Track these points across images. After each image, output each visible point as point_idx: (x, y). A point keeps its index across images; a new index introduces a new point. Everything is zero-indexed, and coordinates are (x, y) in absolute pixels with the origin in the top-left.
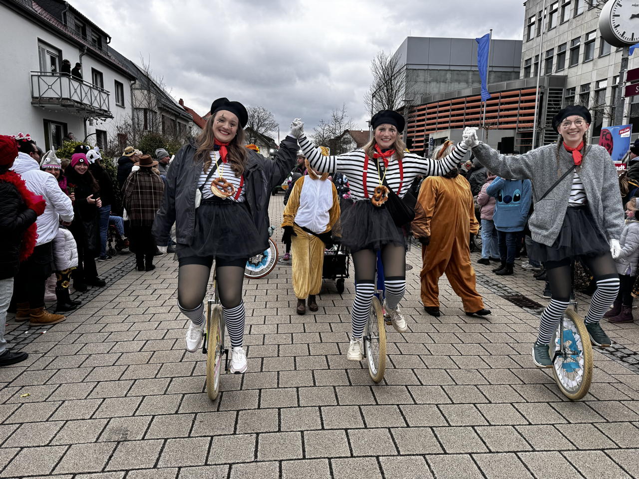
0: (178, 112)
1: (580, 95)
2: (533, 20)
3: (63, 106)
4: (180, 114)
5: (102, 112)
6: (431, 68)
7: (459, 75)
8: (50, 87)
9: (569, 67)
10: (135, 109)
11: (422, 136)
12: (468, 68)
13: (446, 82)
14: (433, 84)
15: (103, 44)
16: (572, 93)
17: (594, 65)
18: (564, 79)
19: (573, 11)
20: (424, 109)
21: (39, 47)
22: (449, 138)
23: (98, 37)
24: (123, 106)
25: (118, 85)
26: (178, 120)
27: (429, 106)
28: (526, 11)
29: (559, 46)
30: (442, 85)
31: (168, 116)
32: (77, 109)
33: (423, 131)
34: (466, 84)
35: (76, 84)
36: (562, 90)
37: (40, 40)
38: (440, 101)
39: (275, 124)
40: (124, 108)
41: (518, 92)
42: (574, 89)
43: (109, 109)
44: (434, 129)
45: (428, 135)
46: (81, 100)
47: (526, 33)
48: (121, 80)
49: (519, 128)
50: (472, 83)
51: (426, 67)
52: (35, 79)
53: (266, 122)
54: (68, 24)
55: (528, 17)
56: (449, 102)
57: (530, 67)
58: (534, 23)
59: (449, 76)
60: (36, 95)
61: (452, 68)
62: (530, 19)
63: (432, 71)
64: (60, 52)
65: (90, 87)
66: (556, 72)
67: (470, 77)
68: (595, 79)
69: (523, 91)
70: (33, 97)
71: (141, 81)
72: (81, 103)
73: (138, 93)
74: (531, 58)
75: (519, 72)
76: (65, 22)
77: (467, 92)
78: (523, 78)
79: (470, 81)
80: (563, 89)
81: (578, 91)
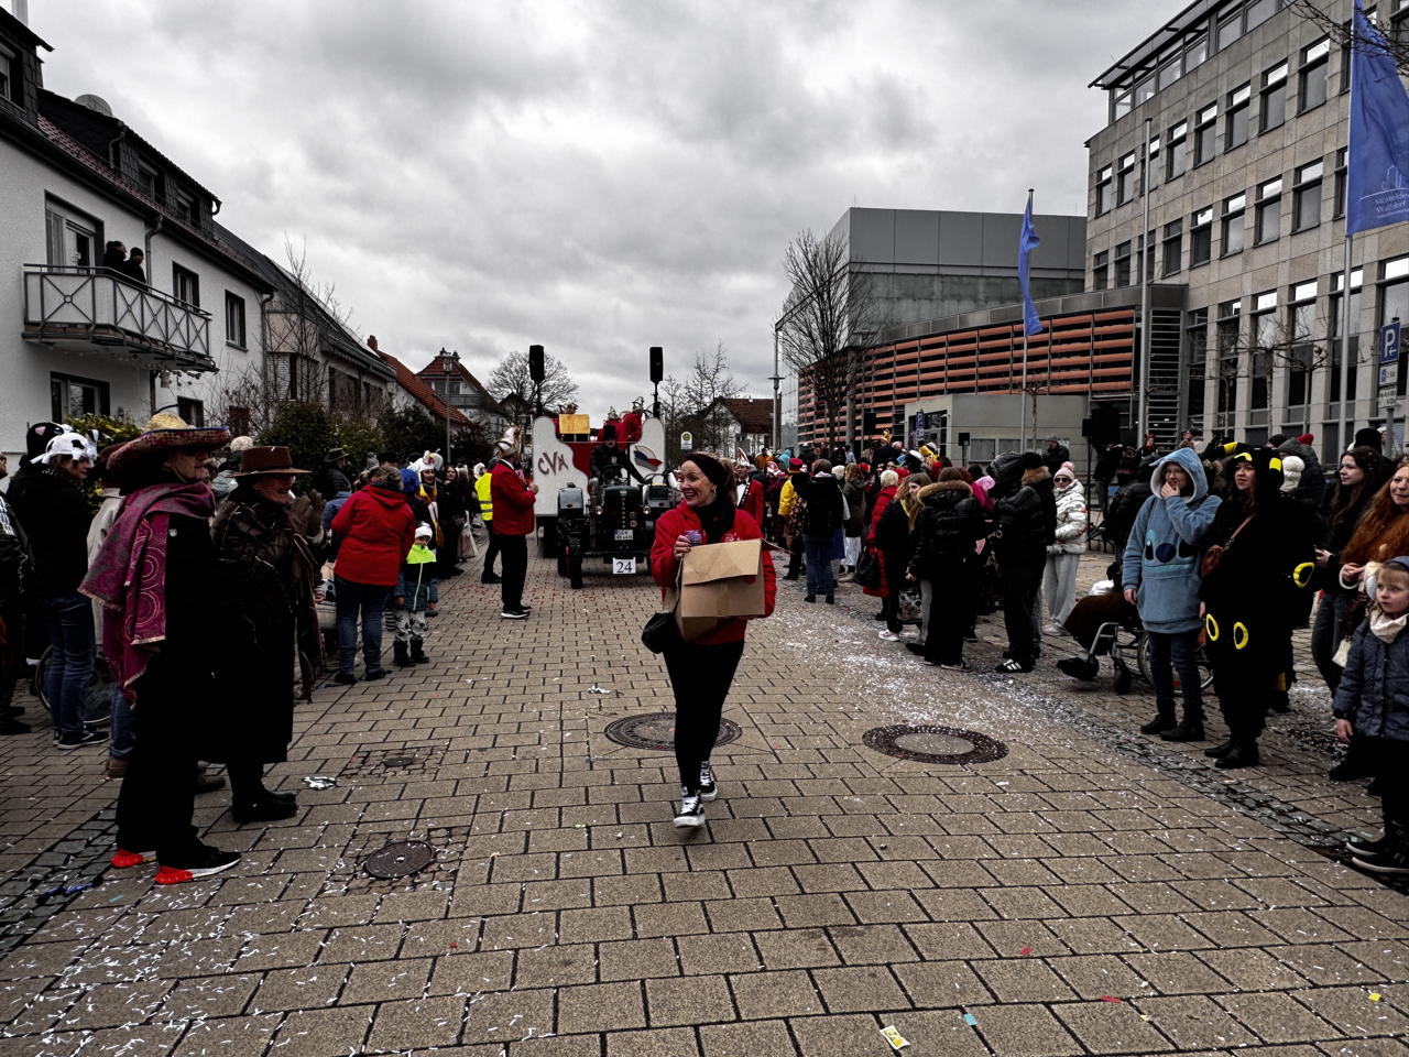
0: (365, 363)
1: (1218, 323)
2: (1107, 174)
3: (98, 341)
4: (368, 365)
5: (191, 358)
6: (900, 270)
7: (958, 285)
8: (68, 300)
9: (1191, 268)
10: (270, 355)
11: (888, 409)
12: (977, 272)
13: (931, 300)
14: (906, 304)
15: (202, 214)
16: (1200, 321)
17: (1246, 262)
18: (1183, 290)
19: (1192, 156)
20: (890, 354)
21: (48, 212)
22: (949, 413)
23: (191, 199)
24: (242, 347)
25: (234, 302)
26: (364, 379)
27: (899, 346)
28: (1091, 157)
29: (1165, 226)
30: (925, 305)
31: (340, 368)
32: (132, 349)
33: (889, 398)
34: (972, 303)
35: (130, 294)
36: (1178, 313)
37: (49, 197)
38: (923, 337)
39: (571, 384)
40: (246, 351)
41: (1088, 318)
42: (1204, 312)
43: (207, 352)
44: (913, 395)
45: (903, 406)
46: (143, 331)
47: (1094, 200)
48: (239, 290)
49: (1094, 392)
50: (986, 302)
51: (889, 269)
52: (34, 282)
53: (551, 383)
54: (123, 169)
55: (1096, 169)
56: (943, 339)
57: (1105, 268)
58: (1108, 181)
59: (937, 286)
60: (35, 317)
61: (944, 271)
62: (1100, 172)
63: (902, 277)
64: (99, 224)
65: (165, 302)
66: (1163, 278)
67: (981, 288)
68: (1249, 292)
69: (1098, 317)
70: (27, 323)
71: (285, 294)
72: (142, 337)
73: (277, 321)
74: (1106, 252)
75: (1083, 280)
76: (115, 164)
77: (979, 318)
78: (1091, 290)
79: (981, 296)
80: (1182, 313)
81: (1213, 315)
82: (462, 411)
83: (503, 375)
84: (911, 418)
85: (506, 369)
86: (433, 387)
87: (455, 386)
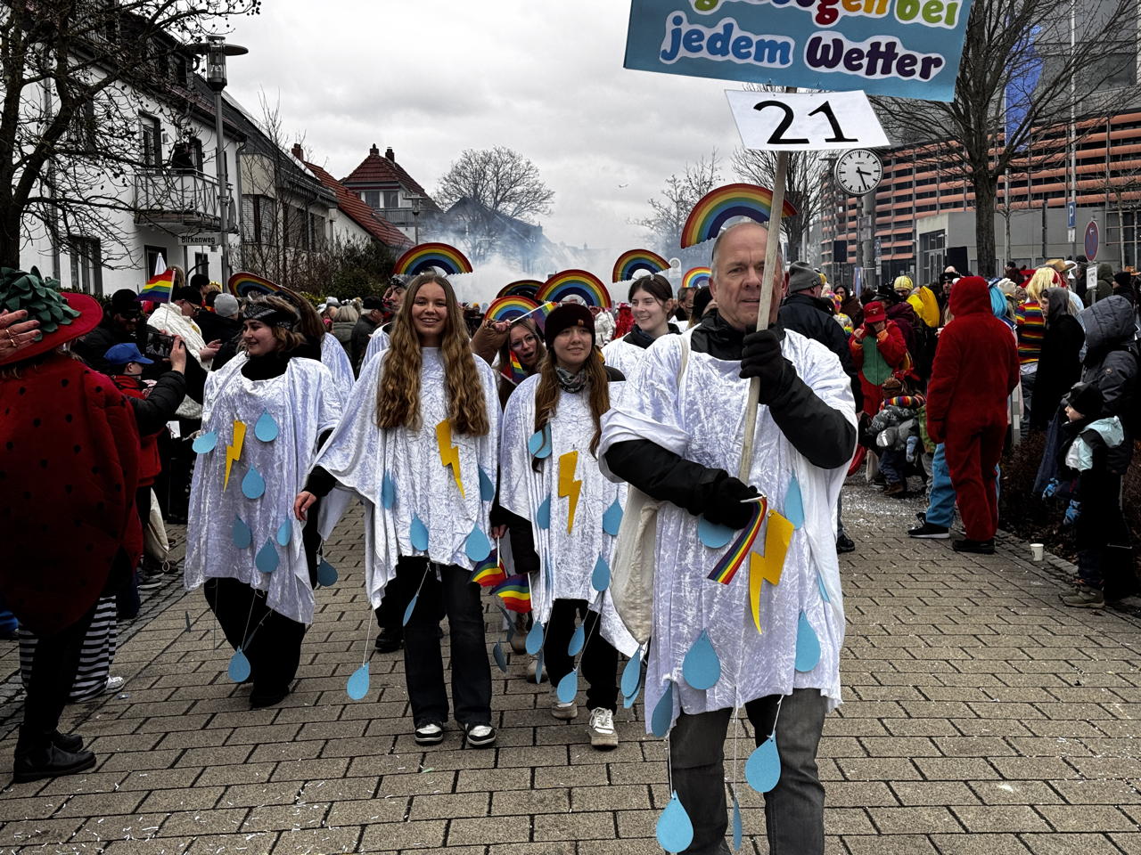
0: (312, 193)
10: (243, 198)
11: (905, 224)
22: (946, 233)
31: (296, 204)
33: (909, 210)
39: (544, 190)
44: (933, 207)
53: (518, 189)
60: (142, 206)
64: (159, 123)
70: (137, 211)
73: (247, 160)
82: (402, 229)
83: (455, 182)
84: (921, 235)
85: (459, 174)
86: (363, 199)
87: (392, 197)
